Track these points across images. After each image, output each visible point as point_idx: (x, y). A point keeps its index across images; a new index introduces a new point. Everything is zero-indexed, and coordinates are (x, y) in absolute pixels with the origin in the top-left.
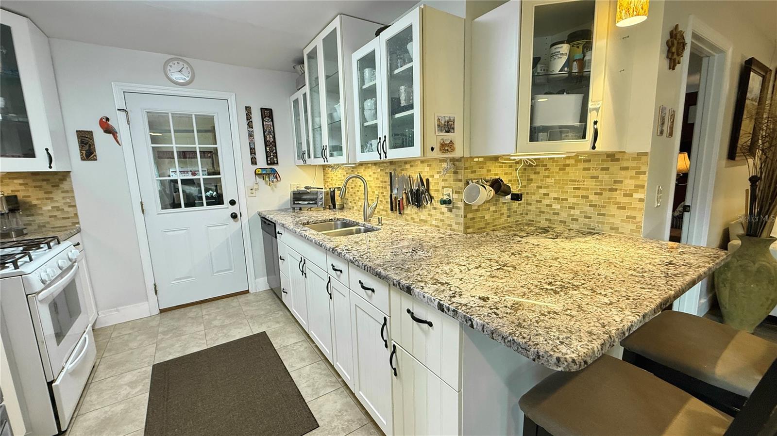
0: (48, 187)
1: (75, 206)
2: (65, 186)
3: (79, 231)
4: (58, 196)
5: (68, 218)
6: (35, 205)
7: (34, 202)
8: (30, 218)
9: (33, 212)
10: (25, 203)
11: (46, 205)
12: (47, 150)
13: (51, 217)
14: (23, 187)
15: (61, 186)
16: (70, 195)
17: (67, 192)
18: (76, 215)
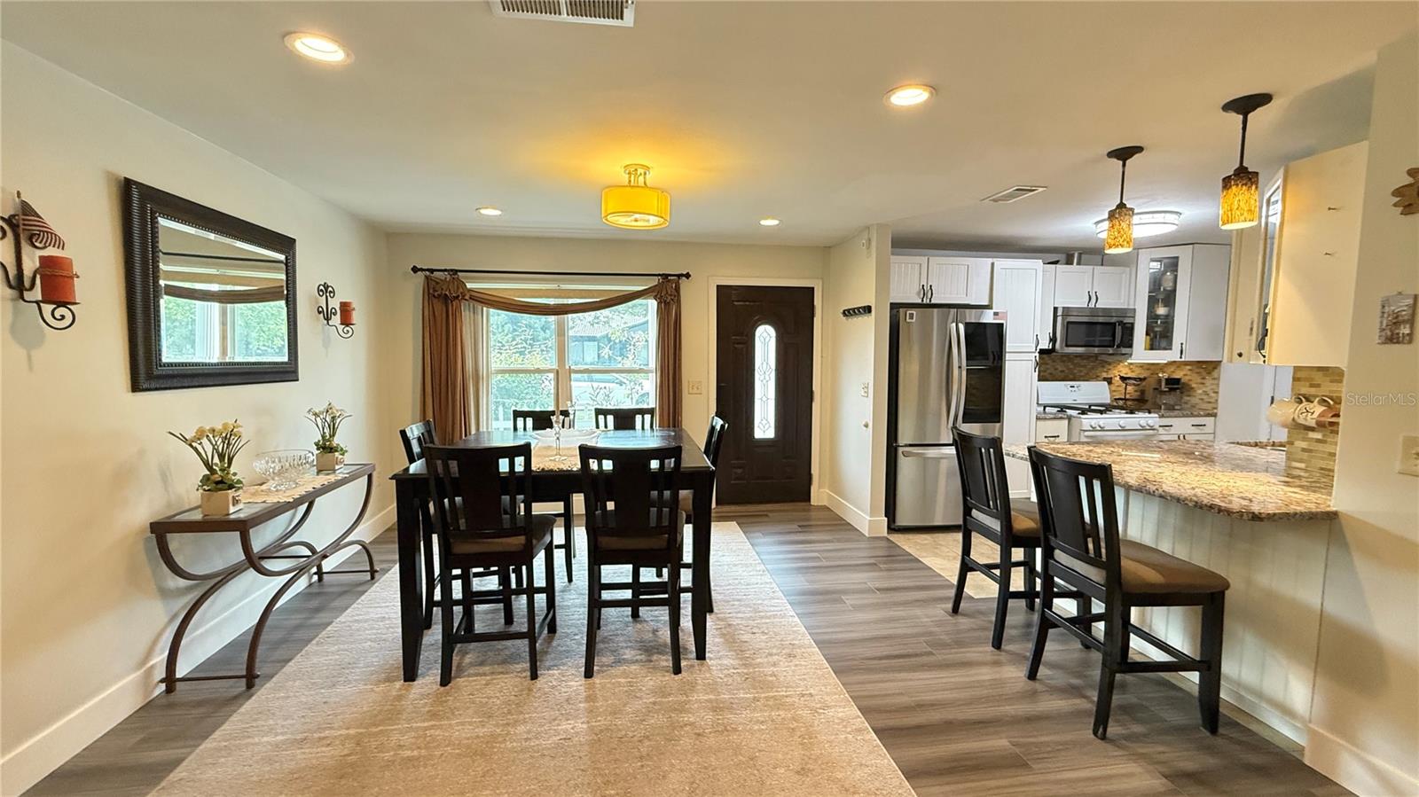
0: (1204, 374)
1: (1217, 393)
2: (1215, 374)
3: (1215, 415)
4: (1209, 381)
5: (1210, 402)
6: (1192, 388)
7: (1194, 385)
8: (1188, 398)
9: (1191, 393)
10: (1188, 385)
11: (1199, 389)
12: (1182, 344)
13: (1202, 399)
14: (1189, 373)
15: (1213, 373)
16: (1216, 382)
17: (1214, 379)
18: (1217, 400)
